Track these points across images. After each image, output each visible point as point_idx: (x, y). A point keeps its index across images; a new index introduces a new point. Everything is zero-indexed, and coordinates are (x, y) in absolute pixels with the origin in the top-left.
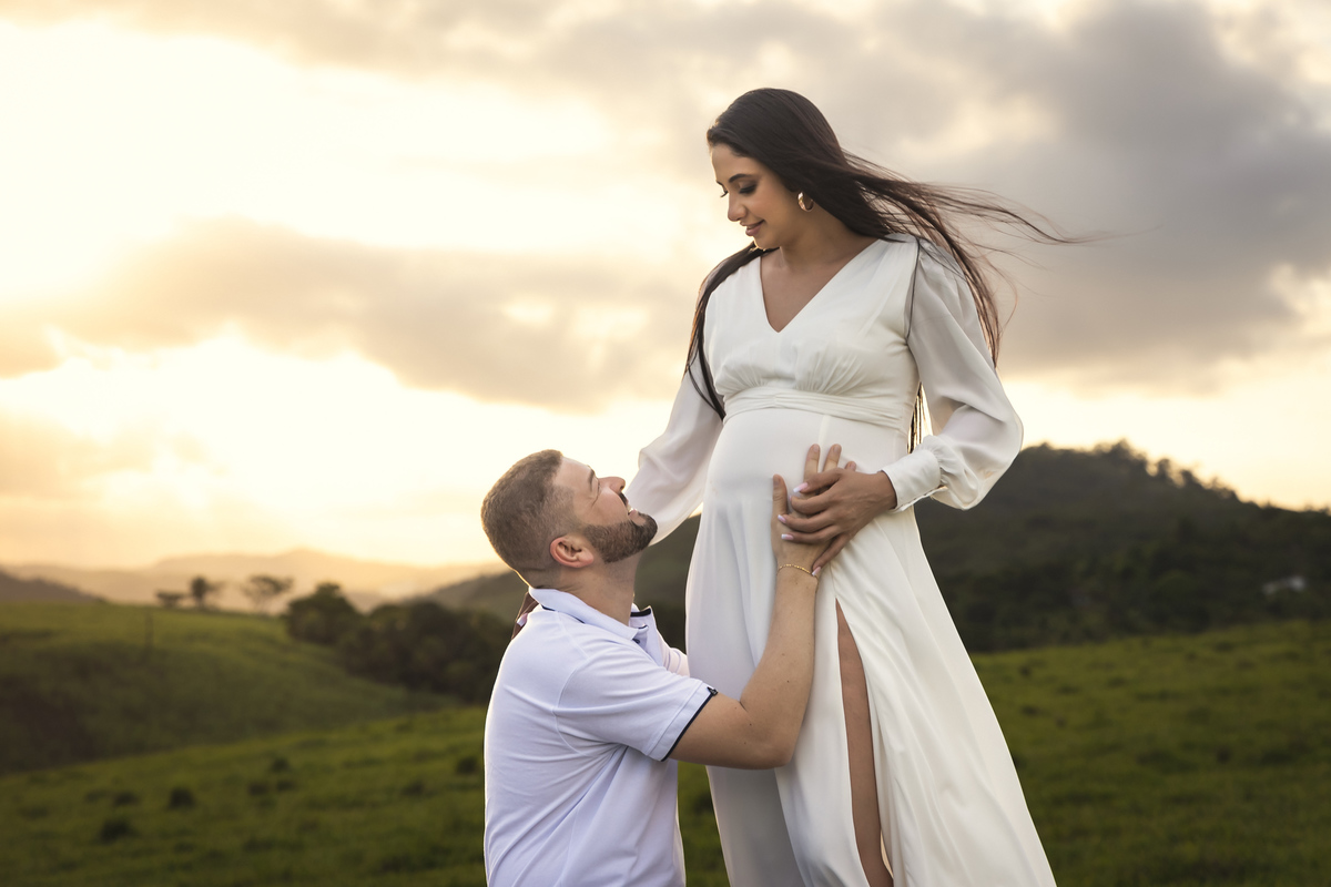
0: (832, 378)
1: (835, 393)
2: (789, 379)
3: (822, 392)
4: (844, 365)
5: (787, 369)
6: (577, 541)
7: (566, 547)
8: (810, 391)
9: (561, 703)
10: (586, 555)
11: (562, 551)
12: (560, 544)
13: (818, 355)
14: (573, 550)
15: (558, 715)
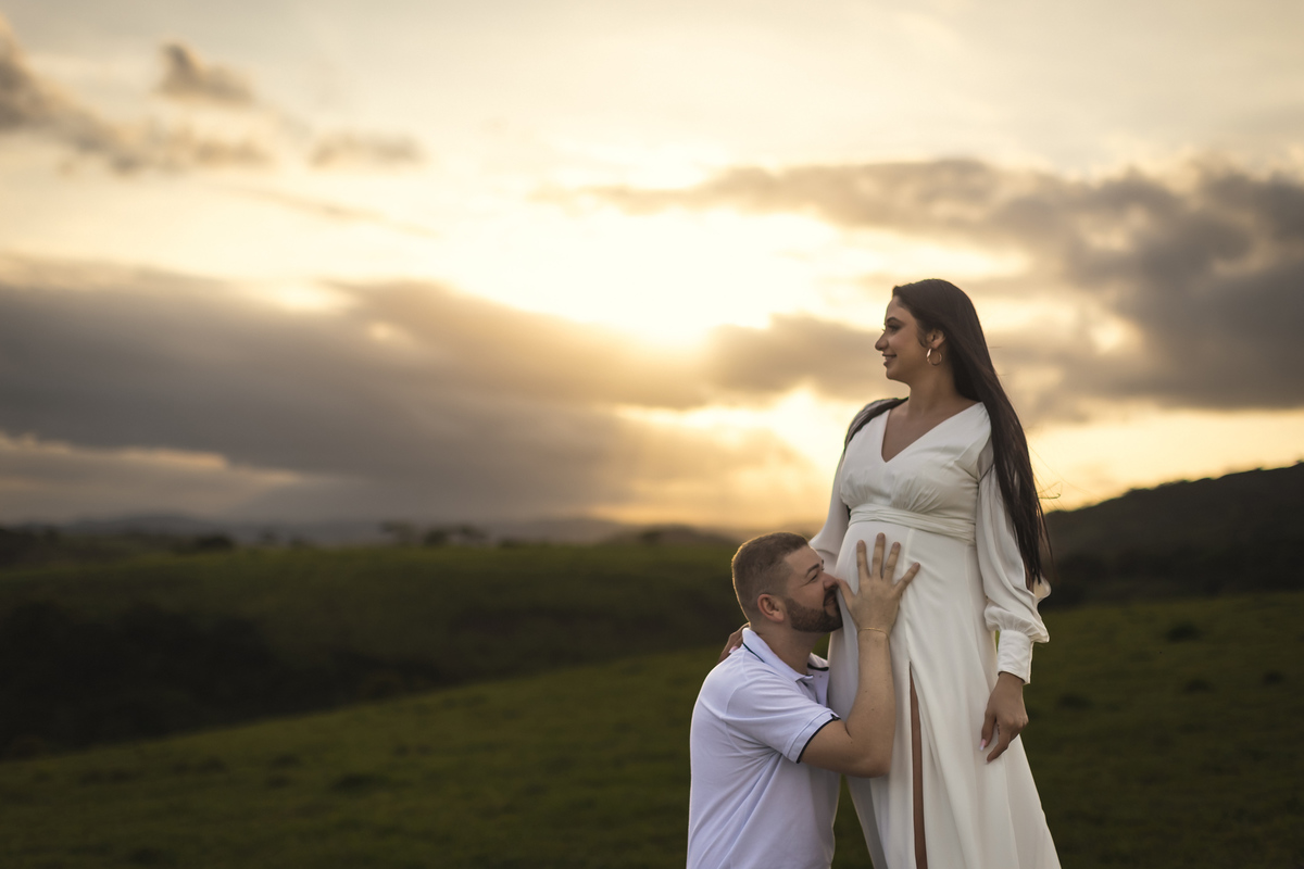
0: (917, 500)
1: (918, 512)
2: (887, 496)
3: (910, 510)
4: (927, 492)
5: (887, 489)
6: (779, 603)
7: (770, 603)
8: (901, 508)
9: (728, 712)
10: (778, 615)
11: (765, 604)
12: (767, 599)
13: (909, 481)
14: (773, 608)
15: (723, 721)
